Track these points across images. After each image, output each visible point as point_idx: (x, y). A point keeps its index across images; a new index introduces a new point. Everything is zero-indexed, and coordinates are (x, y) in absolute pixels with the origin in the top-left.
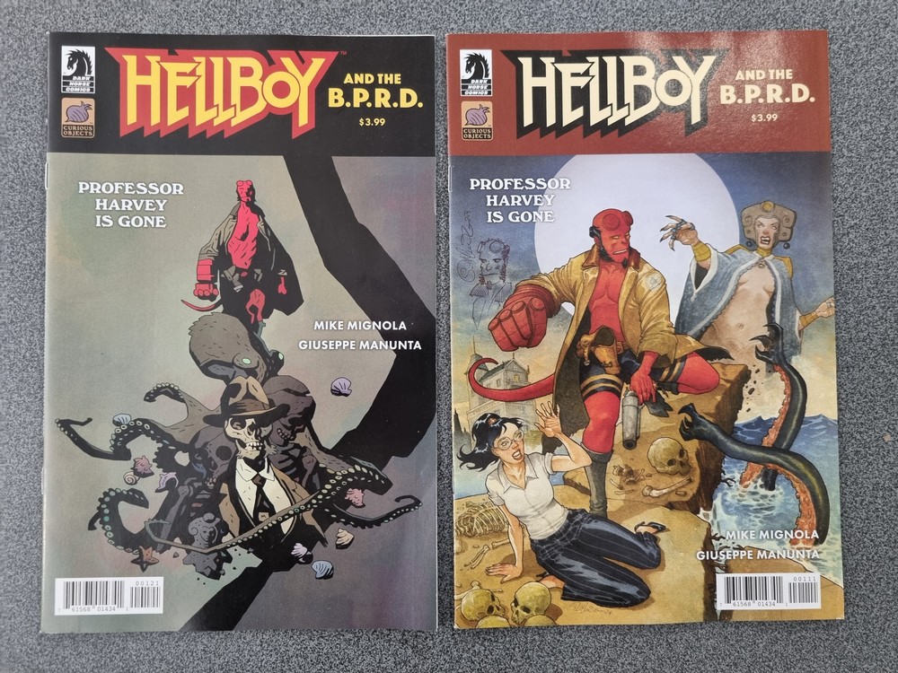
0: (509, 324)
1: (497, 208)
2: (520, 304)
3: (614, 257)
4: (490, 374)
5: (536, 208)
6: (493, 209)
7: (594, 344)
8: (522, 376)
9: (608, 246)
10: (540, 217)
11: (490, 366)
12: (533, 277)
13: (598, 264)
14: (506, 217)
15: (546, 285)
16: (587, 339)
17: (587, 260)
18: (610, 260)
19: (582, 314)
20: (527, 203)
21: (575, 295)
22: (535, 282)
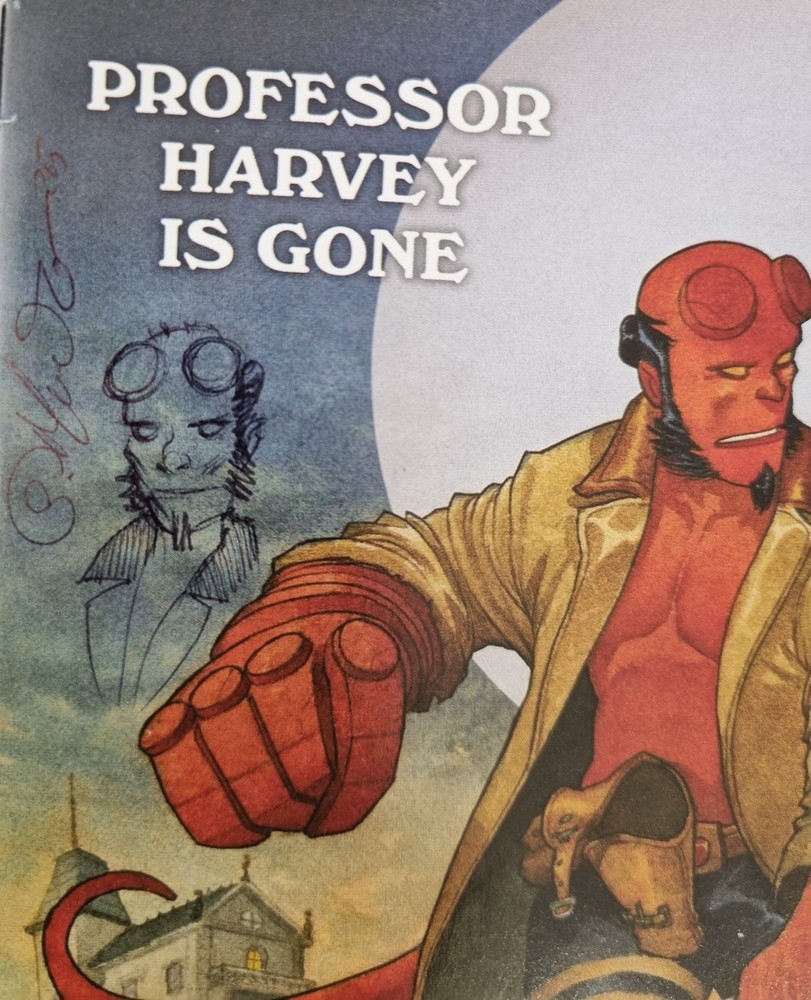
0: (231, 733)
1: (208, 206)
2: (288, 647)
3: (717, 458)
4: (136, 937)
5: (388, 216)
6: (188, 205)
7: (602, 829)
8: (278, 954)
9: (695, 403)
10: (405, 258)
11: (141, 907)
12: (352, 531)
13: (643, 487)
14: (246, 249)
15: (410, 569)
16: (574, 806)
17: (600, 465)
18: (700, 469)
19: (558, 700)
20: (348, 190)
21: (535, 618)
22: (360, 549)
